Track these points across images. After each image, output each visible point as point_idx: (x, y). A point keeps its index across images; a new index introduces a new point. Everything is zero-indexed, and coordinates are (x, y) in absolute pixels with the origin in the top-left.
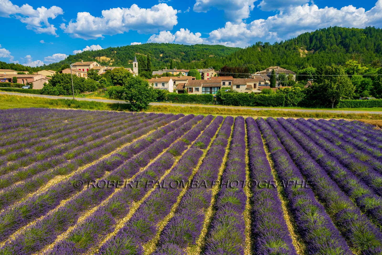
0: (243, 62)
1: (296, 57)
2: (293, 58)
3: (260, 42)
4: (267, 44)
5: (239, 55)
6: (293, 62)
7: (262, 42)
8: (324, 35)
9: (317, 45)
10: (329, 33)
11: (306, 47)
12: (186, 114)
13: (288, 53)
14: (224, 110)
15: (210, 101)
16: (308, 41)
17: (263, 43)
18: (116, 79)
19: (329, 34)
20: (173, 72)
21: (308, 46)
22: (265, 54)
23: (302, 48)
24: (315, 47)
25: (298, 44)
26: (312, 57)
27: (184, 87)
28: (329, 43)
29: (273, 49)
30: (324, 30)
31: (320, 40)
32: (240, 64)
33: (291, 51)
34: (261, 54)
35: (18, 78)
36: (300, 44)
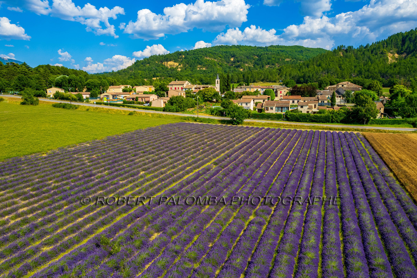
0: (321, 70)
1: (382, 64)
2: (378, 65)
3: (342, 45)
4: (350, 47)
5: (317, 61)
6: (376, 70)
7: (345, 46)
9: (410, 47)
11: (397, 50)
12: (266, 128)
13: (373, 58)
14: (288, 125)
15: (280, 118)
16: (400, 43)
17: (346, 47)
18: (207, 97)
20: (250, 88)
21: (399, 49)
22: (347, 59)
23: (391, 51)
24: (408, 50)
25: (387, 47)
26: (400, 63)
27: (262, 106)
29: (357, 53)
31: (415, 41)
32: (317, 72)
33: (378, 55)
34: (343, 60)
35: (139, 97)
36: (389, 47)
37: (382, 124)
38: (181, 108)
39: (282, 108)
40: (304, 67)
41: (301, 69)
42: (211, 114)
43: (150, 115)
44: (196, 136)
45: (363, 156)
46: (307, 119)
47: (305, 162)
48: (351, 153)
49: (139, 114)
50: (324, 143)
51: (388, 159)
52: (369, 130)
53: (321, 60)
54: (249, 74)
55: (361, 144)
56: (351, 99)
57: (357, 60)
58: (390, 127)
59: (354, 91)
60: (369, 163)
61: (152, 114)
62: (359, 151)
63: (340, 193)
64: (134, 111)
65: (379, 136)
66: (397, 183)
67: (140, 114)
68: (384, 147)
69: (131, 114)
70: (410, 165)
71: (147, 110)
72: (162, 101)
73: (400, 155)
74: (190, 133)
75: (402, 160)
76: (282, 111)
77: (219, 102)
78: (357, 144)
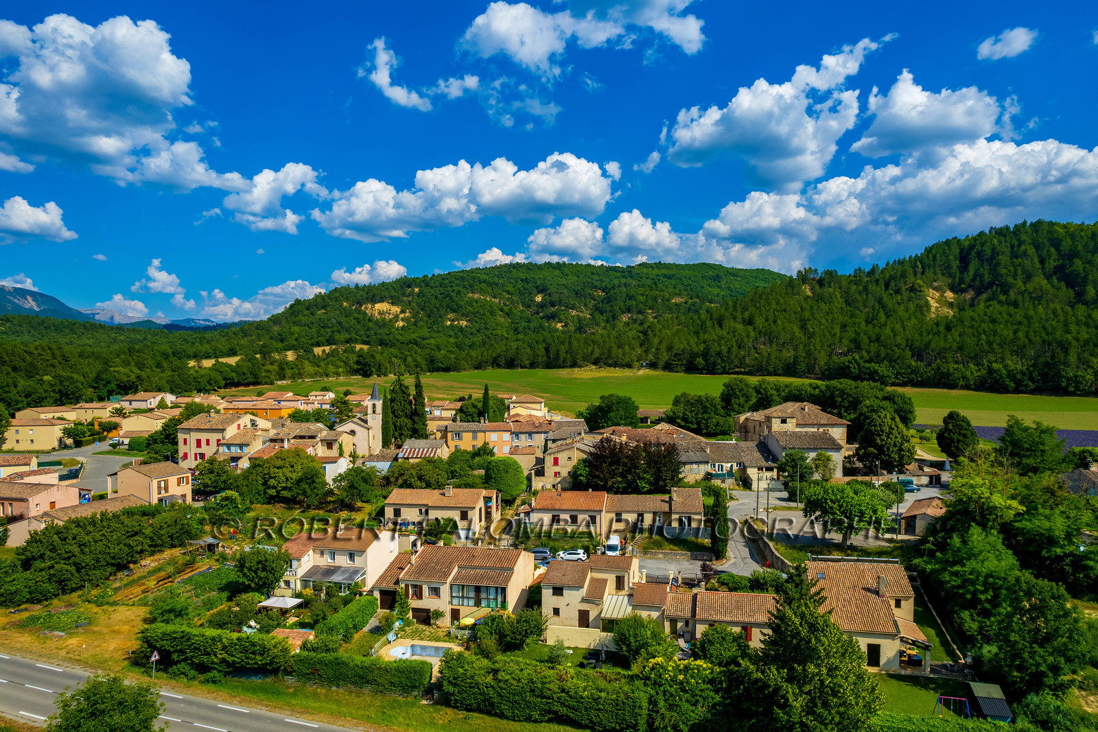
0: (752, 334)
1: (913, 321)
2: (902, 322)
3: (810, 268)
4: (831, 274)
5: (745, 309)
6: (899, 339)
7: (816, 270)
8: (1005, 248)
9: (982, 276)
10: (1019, 240)
11: (950, 281)
13: (890, 303)
16: (955, 264)
17: (819, 272)
19: (1019, 246)
20: (475, 431)
21: (954, 278)
22: (823, 306)
23: (935, 284)
24: (977, 283)
25: (923, 273)
26: (961, 320)
27: (397, 581)
28: (1019, 272)
29: (849, 289)
30: (1004, 231)
31: (991, 260)
32: (742, 342)
33: (902, 295)
34: (811, 307)
36: (930, 274)
39: (478, 589)
40: (709, 323)
41: (702, 331)
53: (755, 306)
57: (849, 308)
76: (478, 604)
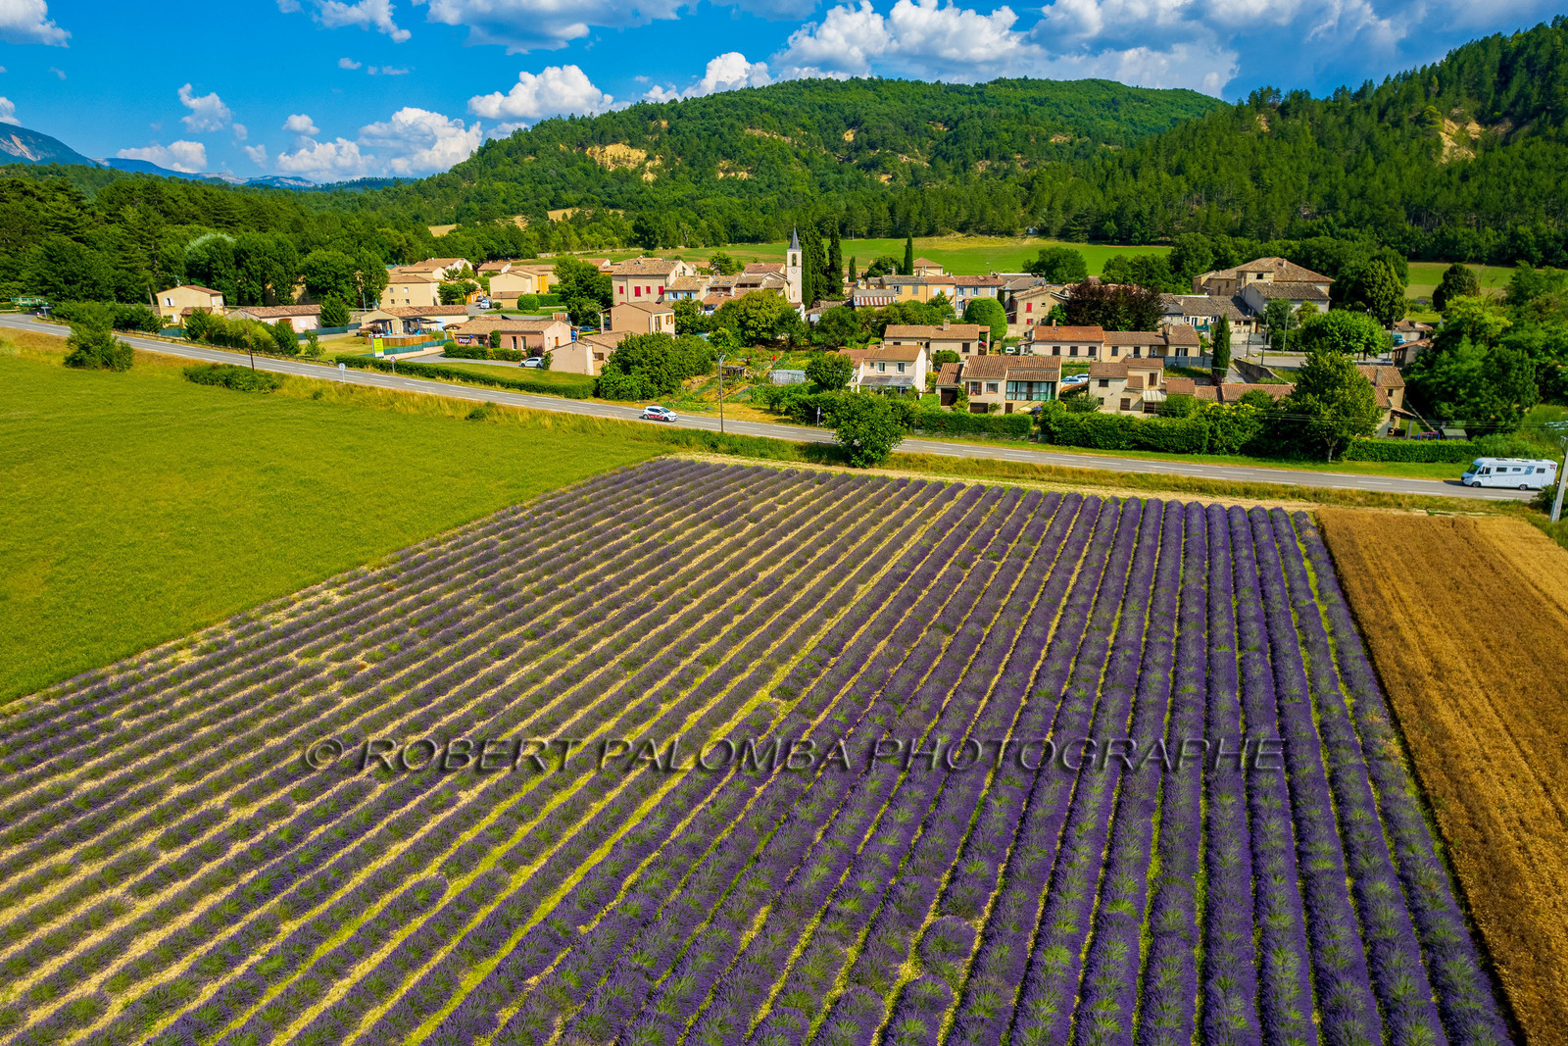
0: (1185, 187)
1: (1416, 167)
2: (1399, 169)
3: (1269, 88)
4: (1300, 97)
5: (1171, 152)
6: (1392, 193)
7: (1278, 91)
11: (1478, 105)
12: (969, 484)
13: (1383, 142)
15: (1023, 432)
16: (1491, 78)
17: (1283, 93)
21: (1485, 101)
22: (1286, 147)
23: (1455, 111)
24: (1519, 109)
25: (1439, 94)
27: (958, 379)
29: (1324, 120)
31: (1546, 74)
32: (1170, 198)
33: (1402, 129)
34: (1268, 148)
35: (503, 333)
36: (1449, 95)
37: (1391, 459)
38: (659, 384)
39: (1030, 384)
40: (1119, 172)
41: (1109, 183)
42: (771, 411)
43: (548, 422)
44: (717, 540)
45: (1305, 643)
46: (1121, 438)
47: (1102, 680)
48: (1267, 625)
49: (508, 416)
50: (1175, 573)
51: (1391, 663)
52: (1342, 497)
53: (1186, 147)
54: (914, 201)
55: (1305, 578)
56: (1287, 334)
57: (1322, 150)
58: (1420, 474)
59: (1299, 300)
60: (1324, 683)
61: (554, 417)
62: (1295, 617)
63: (1209, 846)
64: (488, 405)
65: (1375, 533)
66: (1411, 793)
67: (511, 414)
68: (1387, 594)
69: (475, 416)
70: (1465, 698)
71: (534, 395)
72: (589, 352)
73: (1436, 643)
74: (694, 523)
75: (1439, 671)
76: (1029, 398)
77: (799, 348)
78: (1290, 579)
